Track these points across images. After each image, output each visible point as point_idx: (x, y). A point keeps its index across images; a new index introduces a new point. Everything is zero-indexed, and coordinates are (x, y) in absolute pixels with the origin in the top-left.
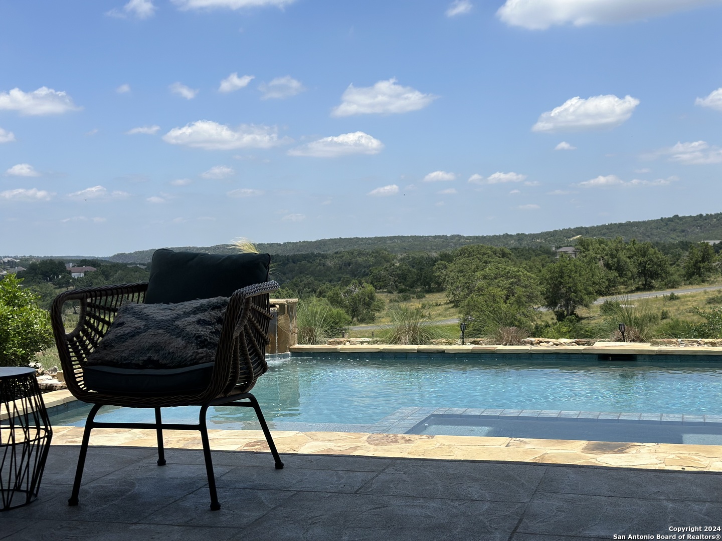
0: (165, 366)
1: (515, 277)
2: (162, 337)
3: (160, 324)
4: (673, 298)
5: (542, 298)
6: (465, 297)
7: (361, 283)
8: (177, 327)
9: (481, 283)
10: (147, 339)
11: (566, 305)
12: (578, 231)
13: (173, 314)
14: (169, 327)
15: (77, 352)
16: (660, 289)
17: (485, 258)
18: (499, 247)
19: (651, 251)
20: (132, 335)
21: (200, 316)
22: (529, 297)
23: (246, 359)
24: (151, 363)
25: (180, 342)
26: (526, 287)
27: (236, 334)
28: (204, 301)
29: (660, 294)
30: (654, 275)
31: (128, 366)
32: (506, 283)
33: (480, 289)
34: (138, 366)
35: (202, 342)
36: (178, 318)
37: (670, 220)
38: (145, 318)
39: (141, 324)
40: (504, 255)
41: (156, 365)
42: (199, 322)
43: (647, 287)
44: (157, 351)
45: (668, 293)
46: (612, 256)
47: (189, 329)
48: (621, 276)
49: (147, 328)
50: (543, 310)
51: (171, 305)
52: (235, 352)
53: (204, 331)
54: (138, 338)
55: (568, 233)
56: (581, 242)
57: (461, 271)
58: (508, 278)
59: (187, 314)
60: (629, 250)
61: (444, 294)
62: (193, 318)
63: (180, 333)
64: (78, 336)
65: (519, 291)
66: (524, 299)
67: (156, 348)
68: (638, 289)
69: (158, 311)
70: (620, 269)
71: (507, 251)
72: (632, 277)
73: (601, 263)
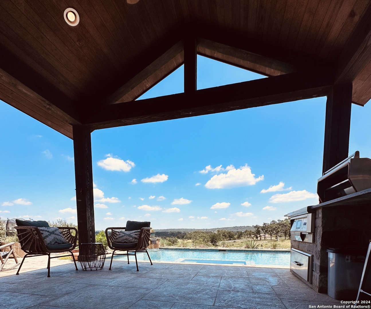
0: (128, 243)
1: (205, 237)
2: (128, 237)
3: (127, 235)
4: (235, 242)
5: (210, 241)
6: (195, 240)
7: (175, 238)
8: (131, 235)
9: (198, 238)
10: (125, 238)
11: (215, 243)
12: (218, 229)
13: (130, 233)
14: (129, 235)
15: (111, 240)
16: (232, 240)
17: (199, 233)
18: (202, 231)
19: (231, 233)
20: (122, 237)
21: (135, 233)
22: (207, 241)
23: (145, 242)
24: (125, 242)
25: (131, 238)
26: (207, 239)
27: (142, 236)
28: (137, 231)
29: (232, 241)
30: (231, 237)
31: (121, 243)
32: (203, 238)
33: (198, 239)
34: (123, 243)
35: (136, 238)
36: (131, 234)
37: (235, 227)
38: (125, 234)
39: (124, 235)
40: (203, 233)
41: (127, 243)
42: (135, 234)
43: (230, 240)
44: (127, 240)
45: (234, 241)
46: (224, 233)
47: (133, 236)
48: (225, 237)
49: (125, 235)
50: (210, 243)
51: (130, 231)
52: (142, 240)
53: (136, 236)
54: (123, 237)
55: (216, 229)
56: (218, 231)
57: (194, 236)
58: (203, 237)
59: (133, 233)
60: (227, 232)
61: (191, 240)
62: (134, 234)
63: (131, 236)
64: (111, 237)
65: (206, 239)
66: (206, 241)
67: (126, 239)
68: (229, 240)
69: (127, 232)
70: (225, 236)
71: (204, 232)
72: (227, 238)
73: (222, 235)
